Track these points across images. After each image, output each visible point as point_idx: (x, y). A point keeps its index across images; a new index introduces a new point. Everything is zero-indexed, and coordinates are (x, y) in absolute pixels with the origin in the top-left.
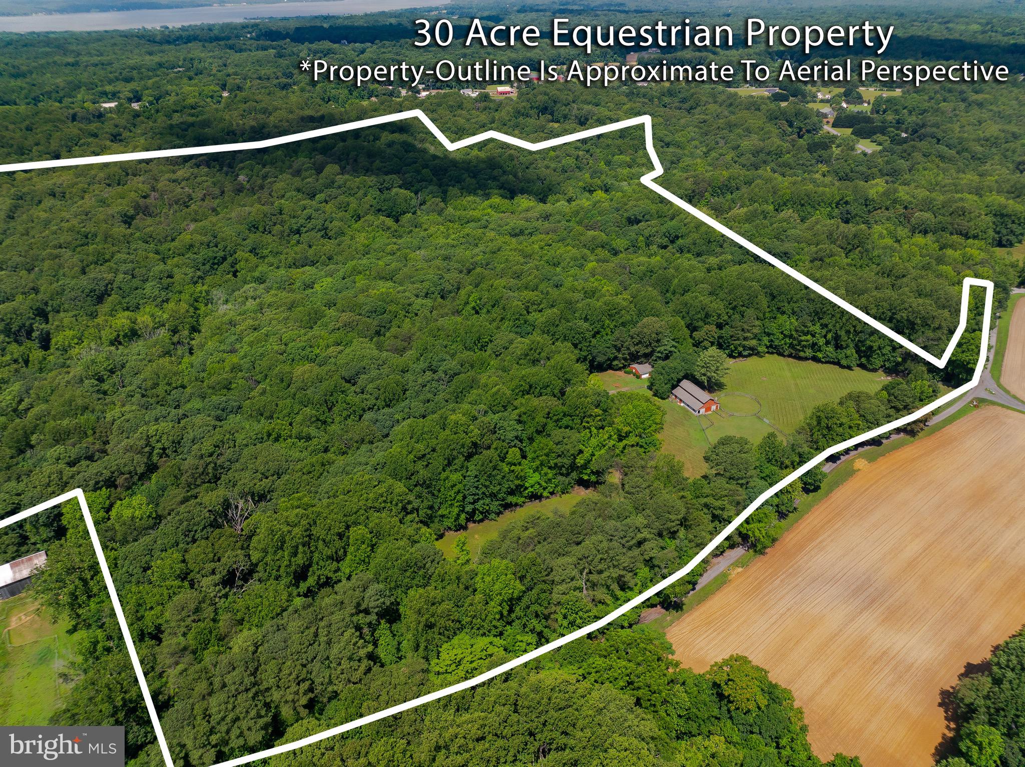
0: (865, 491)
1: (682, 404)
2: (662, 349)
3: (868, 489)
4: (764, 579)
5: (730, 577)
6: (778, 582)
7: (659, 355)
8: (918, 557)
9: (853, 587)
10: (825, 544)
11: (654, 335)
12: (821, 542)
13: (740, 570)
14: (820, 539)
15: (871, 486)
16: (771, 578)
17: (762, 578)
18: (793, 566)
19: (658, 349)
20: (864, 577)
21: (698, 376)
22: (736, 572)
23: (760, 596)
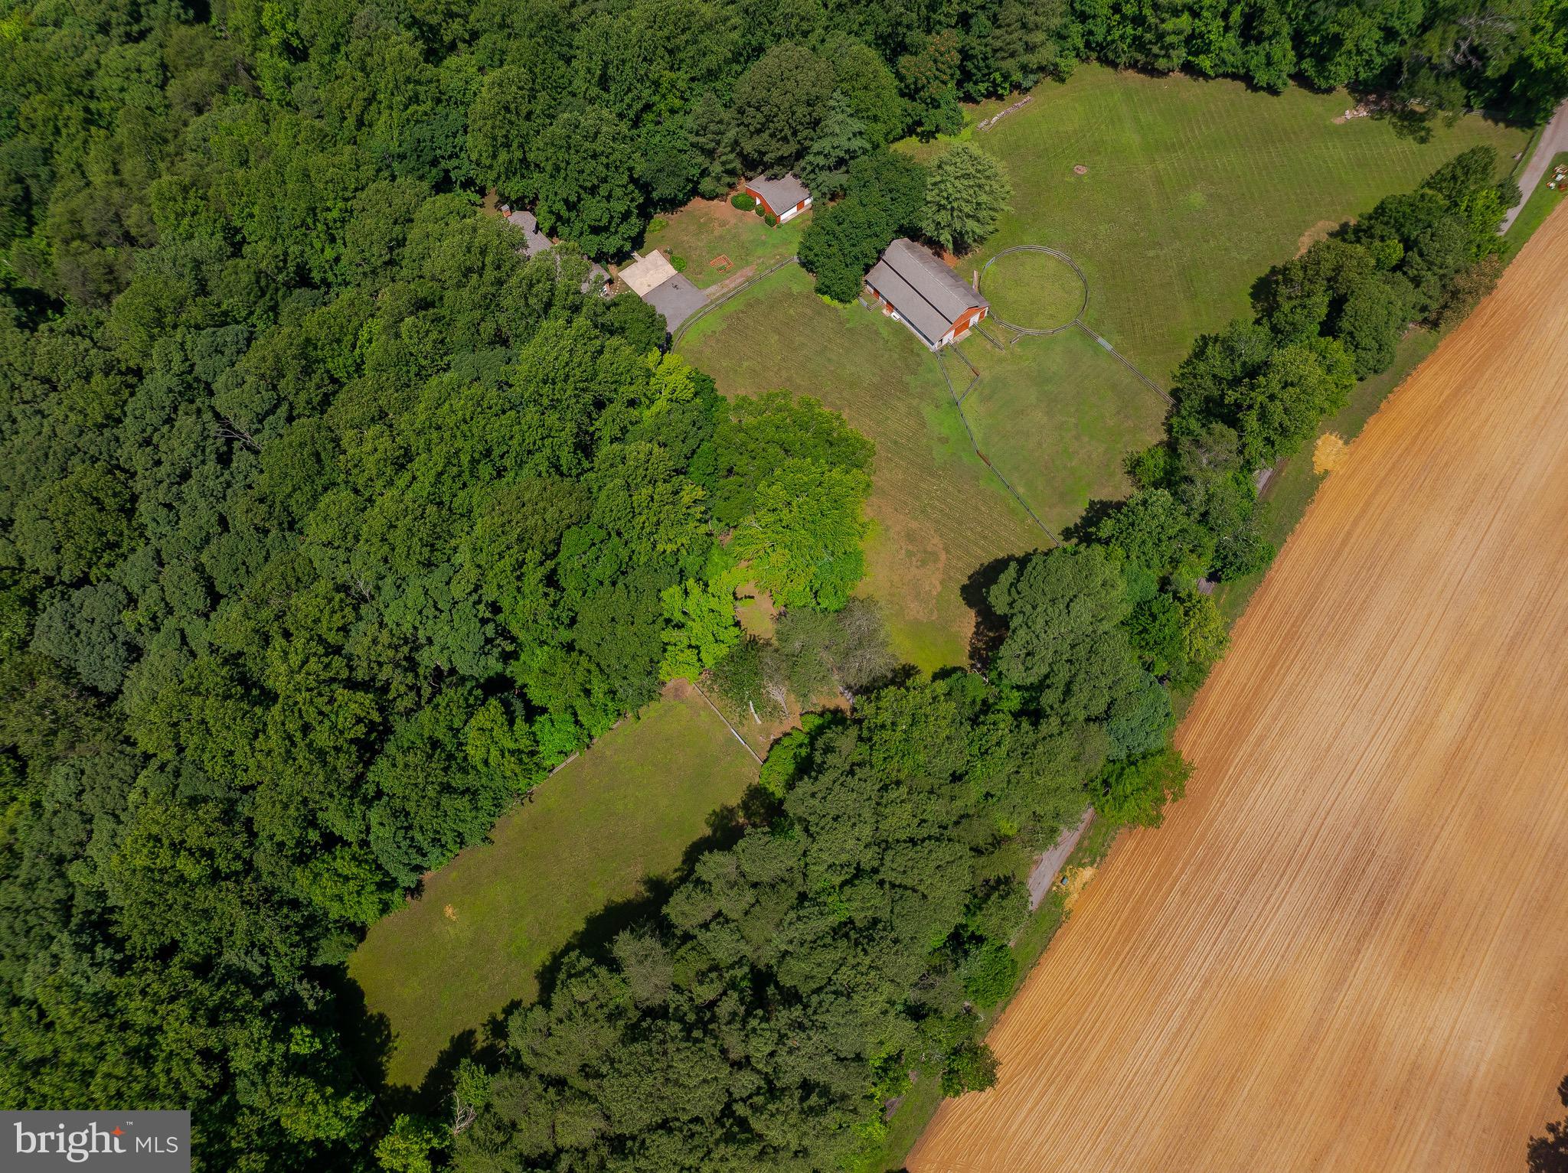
0: (1344, 543)
1: (895, 315)
2: (825, 144)
3: (1349, 534)
4: (1145, 892)
5: (1069, 904)
6: (1175, 896)
7: (821, 161)
8: (1464, 739)
9: (1337, 872)
10: (1268, 743)
11: (801, 110)
12: (1261, 740)
13: (1087, 873)
14: (1257, 731)
15: (1355, 523)
16: (1159, 887)
17: (1139, 891)
18: (1203, 835)
19: (816, 147)
20: (1358, 831)
21: (929, 230)
22: (1078, 883)
23: (1141, 952)
